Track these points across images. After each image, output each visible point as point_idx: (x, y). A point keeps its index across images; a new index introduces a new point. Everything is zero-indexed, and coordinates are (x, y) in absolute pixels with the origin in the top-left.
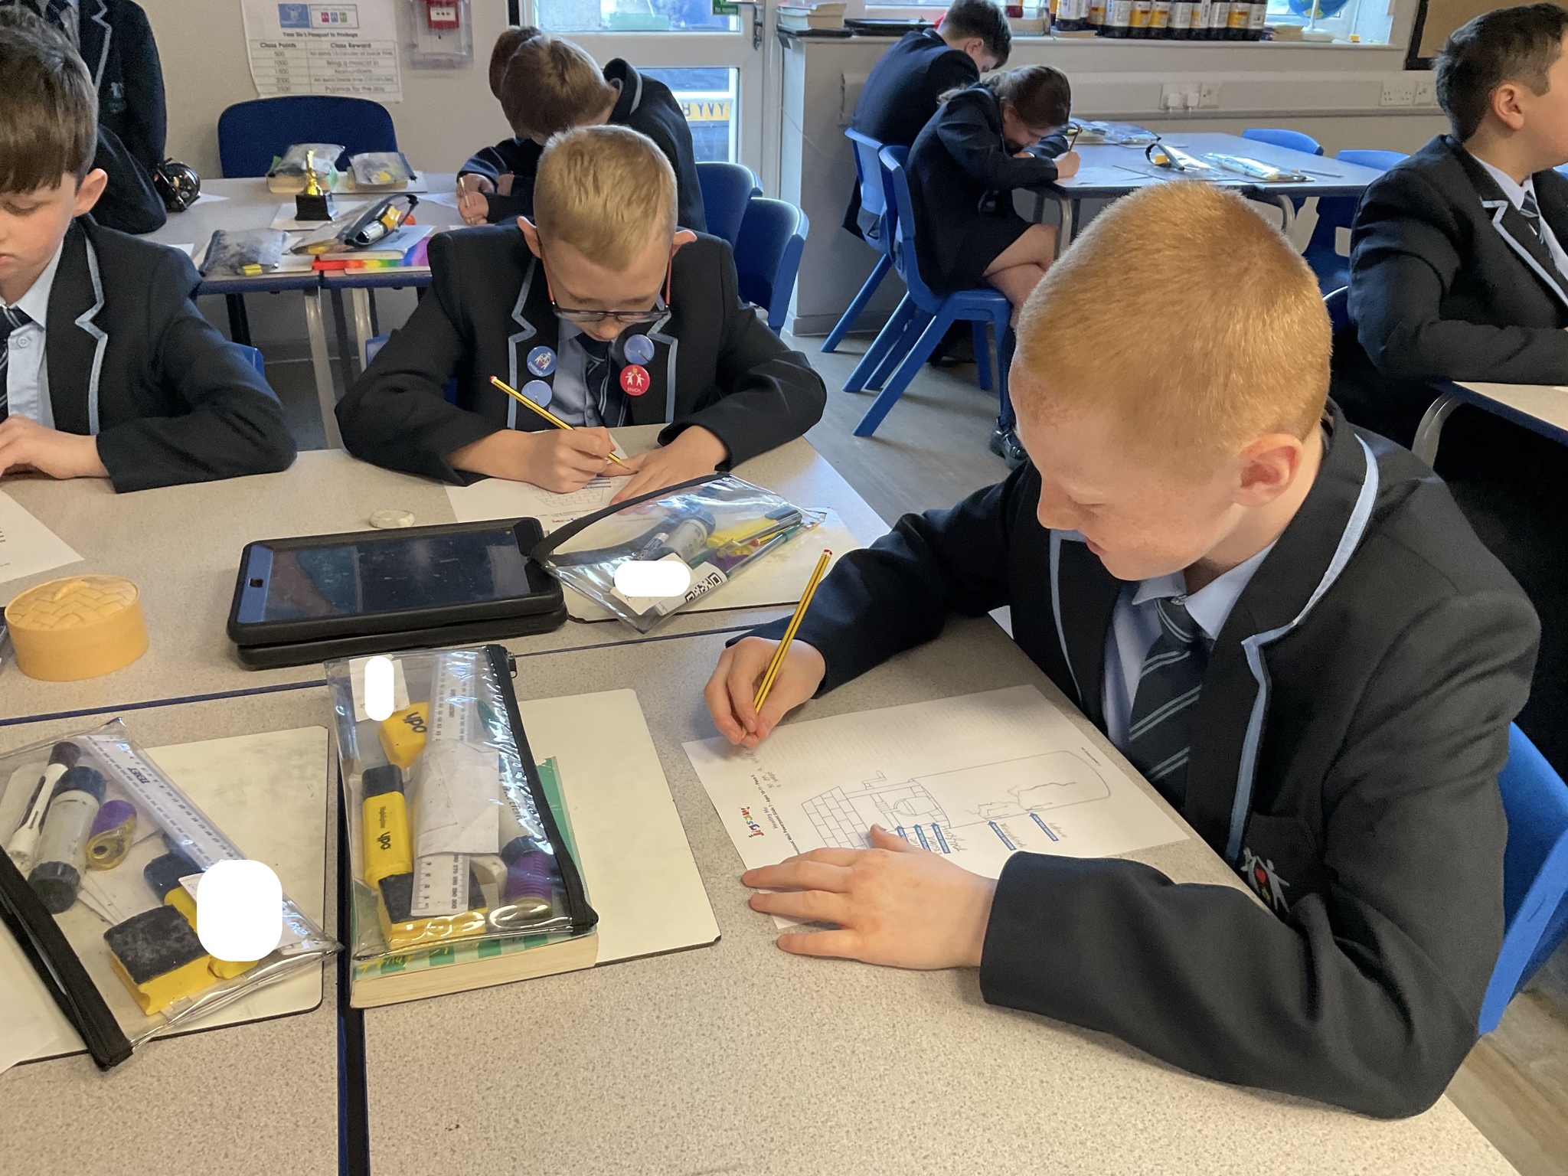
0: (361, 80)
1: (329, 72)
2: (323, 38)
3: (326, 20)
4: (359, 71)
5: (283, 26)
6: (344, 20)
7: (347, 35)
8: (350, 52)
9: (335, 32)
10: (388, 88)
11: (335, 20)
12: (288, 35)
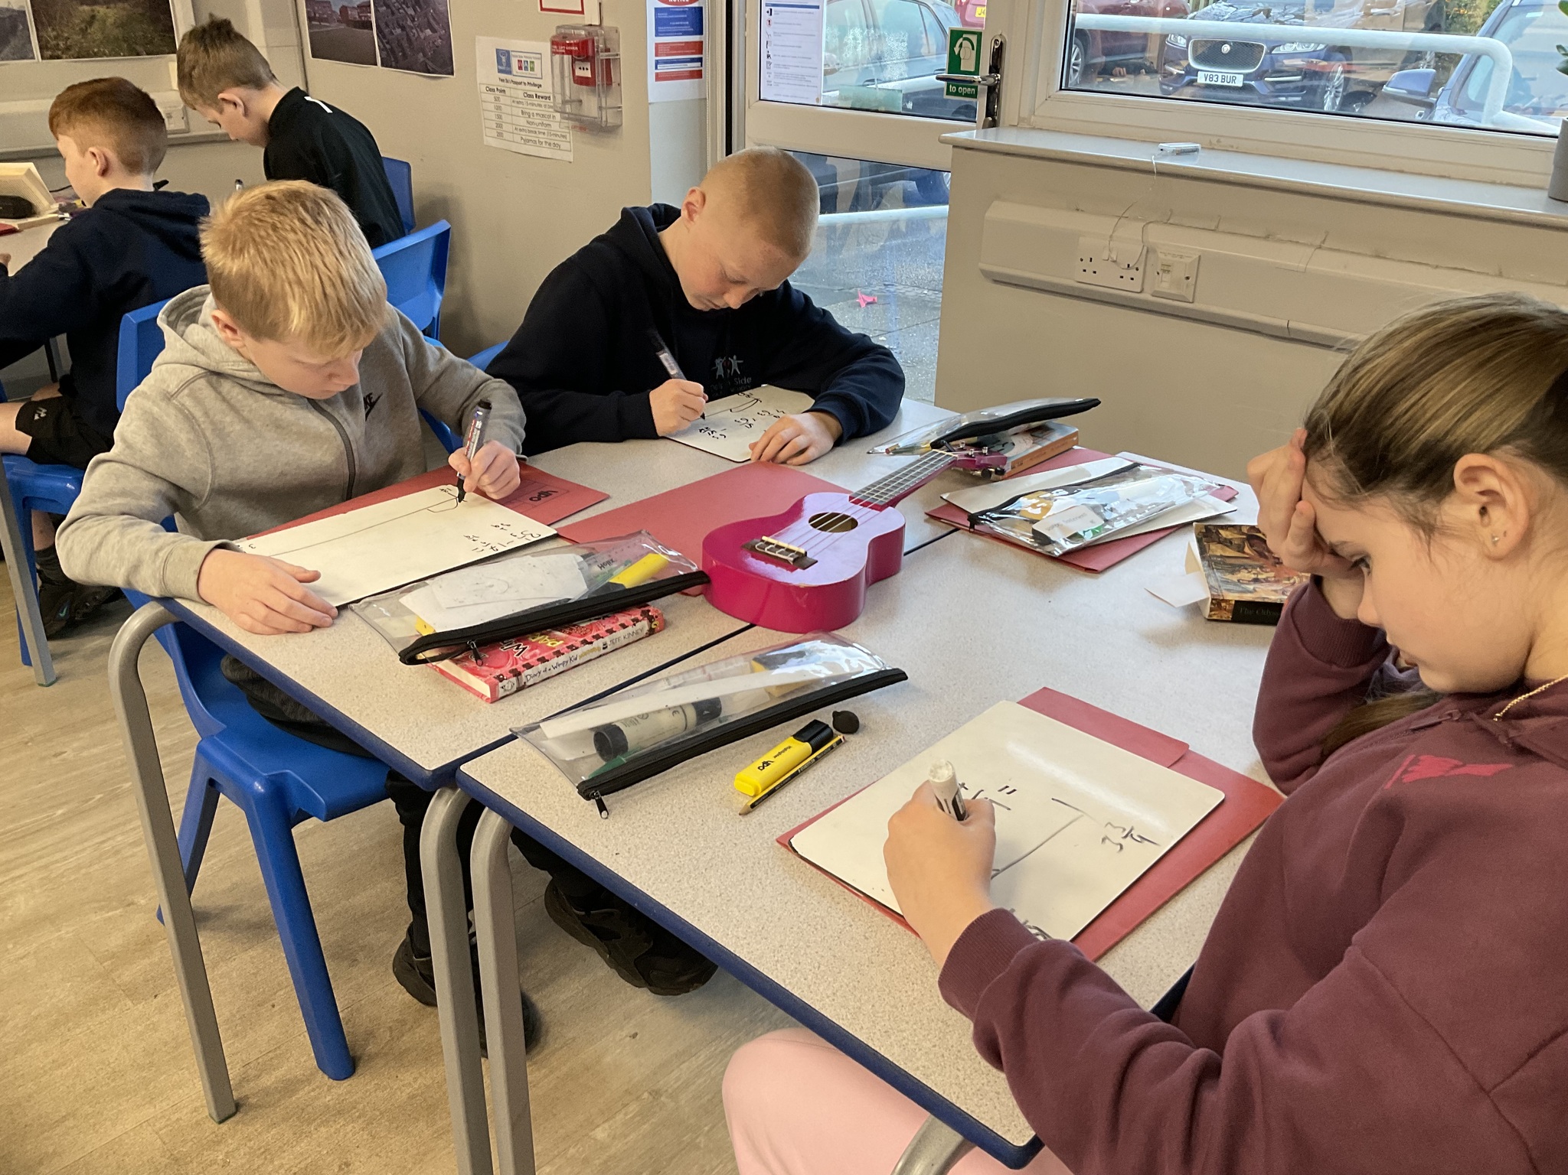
0: (544, 133)
1: (522, 121)
2: (519, 86)
3: (520, 68)
4: (542, 124)
5: (500, 71)
6: (532, 69)
7: (535, 85)
8: (536, 103)
9: (526, 80)
10: (564, 145)
11: (526, 68)
12: (502, 80)
